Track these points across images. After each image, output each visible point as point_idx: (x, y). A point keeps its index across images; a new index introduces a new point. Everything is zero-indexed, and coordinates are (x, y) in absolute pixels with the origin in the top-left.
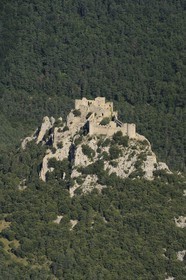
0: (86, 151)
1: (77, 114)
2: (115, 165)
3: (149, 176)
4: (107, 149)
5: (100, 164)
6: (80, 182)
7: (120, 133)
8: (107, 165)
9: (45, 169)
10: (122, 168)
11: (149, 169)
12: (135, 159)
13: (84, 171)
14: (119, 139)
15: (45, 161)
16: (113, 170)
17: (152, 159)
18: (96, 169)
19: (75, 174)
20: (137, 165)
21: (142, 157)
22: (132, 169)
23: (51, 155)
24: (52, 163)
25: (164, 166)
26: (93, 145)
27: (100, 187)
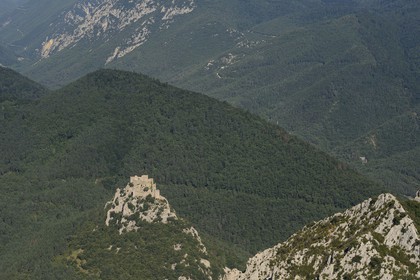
0: (131, 206)
1: (131, 185)
2: (146, 214)
3: (164, 221)
4: (142, 205)
5: (138, 214)
6: (126, 225)
7: (150, 195)
8: (141, 215)
9: (109, 219)
10: (150, 216)
11: (164, 217)
12: (157, 211)
13: (129, 219)
14: (150, 199)
15: (109, 213)
16: (144, 217)
17: (167, 211)
18: (135, 217)
19: (123, 220)
20: (158, 214)
21: (162, 210)
22: (155, 217)
23: (112, 210)
24: (112, 214)
25: (173, 215)
26: (134, 202)
27: (136, 228)
